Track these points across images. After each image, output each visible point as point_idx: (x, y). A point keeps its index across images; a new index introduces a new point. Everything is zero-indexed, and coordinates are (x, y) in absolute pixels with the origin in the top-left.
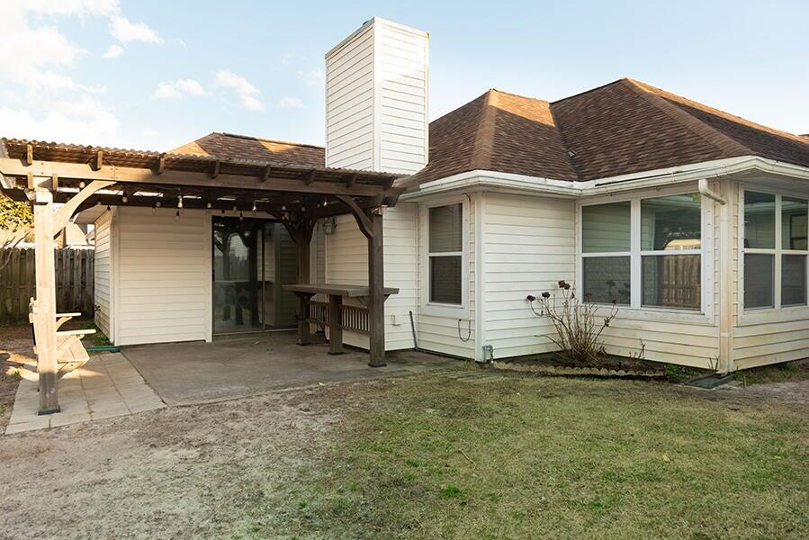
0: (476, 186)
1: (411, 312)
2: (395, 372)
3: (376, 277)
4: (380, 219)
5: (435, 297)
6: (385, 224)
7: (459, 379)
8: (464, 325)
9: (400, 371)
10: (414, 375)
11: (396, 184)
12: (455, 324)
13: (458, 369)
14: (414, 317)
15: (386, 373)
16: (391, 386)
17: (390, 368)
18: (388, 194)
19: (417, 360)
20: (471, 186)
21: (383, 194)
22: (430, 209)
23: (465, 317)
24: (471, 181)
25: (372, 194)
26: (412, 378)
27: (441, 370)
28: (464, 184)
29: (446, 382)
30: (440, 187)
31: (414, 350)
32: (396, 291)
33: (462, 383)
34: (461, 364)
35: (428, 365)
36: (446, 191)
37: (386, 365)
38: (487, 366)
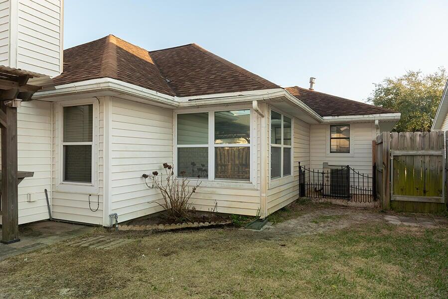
0: (105, 90)
1: (46, 190)
2: (28, 247)
3: (9, 162)
4: (14, 111)
5: (67, 177)
6: (19, 117)
7: (91, 247)
8: (94, 199)
9: (33, 246)
10: (48, 247)
11: (31, 82)
12: (86, 198)
13: (89, 235)
14: (48, 193)
15: (19, 250)
16: (23, 264)
17: (25, 242)
18: (22, 90)
19: (51, 231)
20: (102, 90)
21: (16, 88)
22: (64, 108)
23: (95, 193)
24: (102, 85)
25: (5, 88)
26: (46, 251)
27: (74, 239)
28: (95, 87)
29: (80, 252)
30: (73, 89)
31: (49, 220)
32: (31, 174)
33: (94, 252)
34: (92, 230)
35: (61, 235)
36: (79, 93)
37: (19, 240)
38: (113, 229)
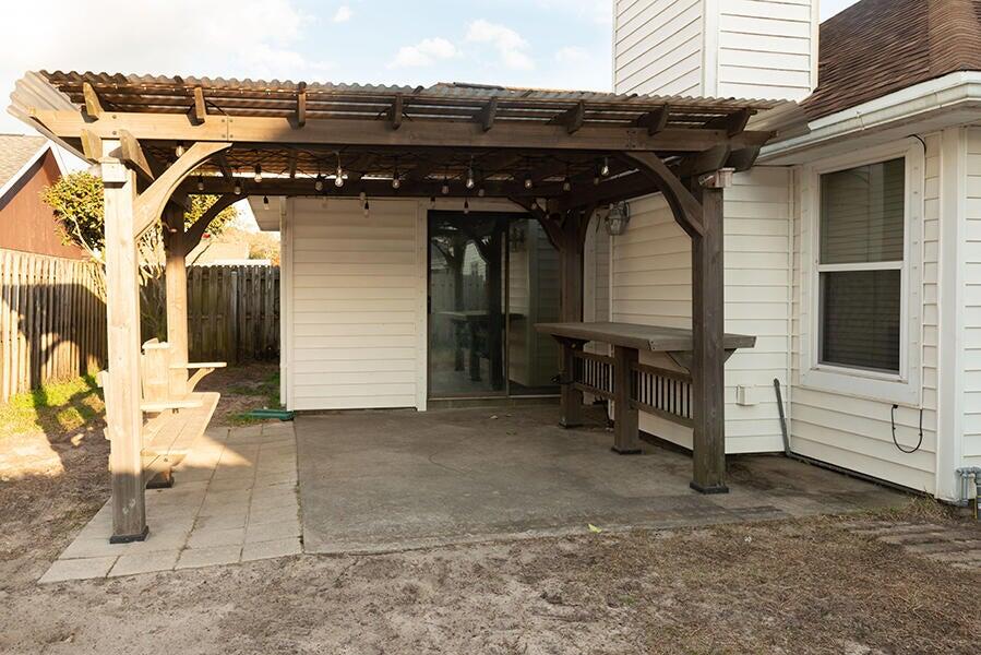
0: (953, 109)
1: (776, 382)
2: (747, 511)
3: (707, 313)
4: (718, 195)
5: (830, 353)
6: (728, 210)
7: (910, 549)
8: (901, 417)
9: (759, 510)
10: (793, 522)
11: (754, 124)
12: (884, 413)
13: (897, 516)
14: (782, 390)
15: (729, 513)
16: (746, 551)
17: (737, 498)
18: (737, 145)
19: (793, 482)
20: (942, 111)
21: (722, 145)
22: (822, 176)
23: (912, 402)
24: (941, 98)
25: (701, 147)
26: (790, 530)
27: (856, 516)
28: (921, 107)
29: (880, 555)
30: (854, 123)
31: (783, 455)
32: (749, 342)
33: (921, 566)
34: (905, 504)
35: (822, 499)
36: (869, 132)
37: (726, 491)
38: (967, 512)
